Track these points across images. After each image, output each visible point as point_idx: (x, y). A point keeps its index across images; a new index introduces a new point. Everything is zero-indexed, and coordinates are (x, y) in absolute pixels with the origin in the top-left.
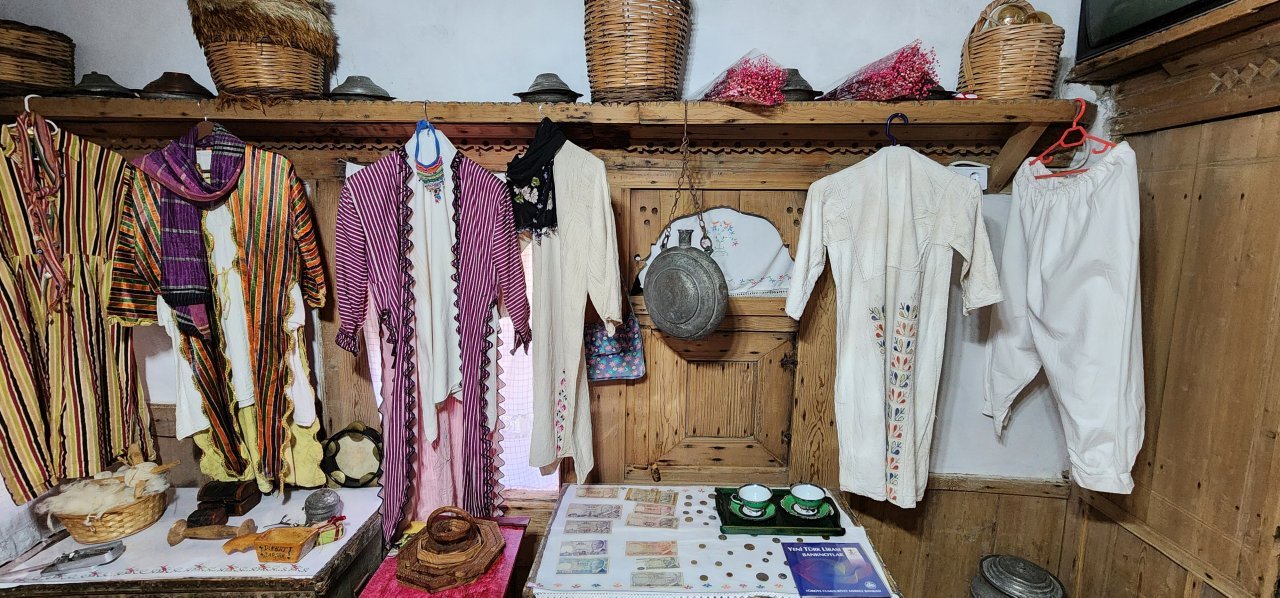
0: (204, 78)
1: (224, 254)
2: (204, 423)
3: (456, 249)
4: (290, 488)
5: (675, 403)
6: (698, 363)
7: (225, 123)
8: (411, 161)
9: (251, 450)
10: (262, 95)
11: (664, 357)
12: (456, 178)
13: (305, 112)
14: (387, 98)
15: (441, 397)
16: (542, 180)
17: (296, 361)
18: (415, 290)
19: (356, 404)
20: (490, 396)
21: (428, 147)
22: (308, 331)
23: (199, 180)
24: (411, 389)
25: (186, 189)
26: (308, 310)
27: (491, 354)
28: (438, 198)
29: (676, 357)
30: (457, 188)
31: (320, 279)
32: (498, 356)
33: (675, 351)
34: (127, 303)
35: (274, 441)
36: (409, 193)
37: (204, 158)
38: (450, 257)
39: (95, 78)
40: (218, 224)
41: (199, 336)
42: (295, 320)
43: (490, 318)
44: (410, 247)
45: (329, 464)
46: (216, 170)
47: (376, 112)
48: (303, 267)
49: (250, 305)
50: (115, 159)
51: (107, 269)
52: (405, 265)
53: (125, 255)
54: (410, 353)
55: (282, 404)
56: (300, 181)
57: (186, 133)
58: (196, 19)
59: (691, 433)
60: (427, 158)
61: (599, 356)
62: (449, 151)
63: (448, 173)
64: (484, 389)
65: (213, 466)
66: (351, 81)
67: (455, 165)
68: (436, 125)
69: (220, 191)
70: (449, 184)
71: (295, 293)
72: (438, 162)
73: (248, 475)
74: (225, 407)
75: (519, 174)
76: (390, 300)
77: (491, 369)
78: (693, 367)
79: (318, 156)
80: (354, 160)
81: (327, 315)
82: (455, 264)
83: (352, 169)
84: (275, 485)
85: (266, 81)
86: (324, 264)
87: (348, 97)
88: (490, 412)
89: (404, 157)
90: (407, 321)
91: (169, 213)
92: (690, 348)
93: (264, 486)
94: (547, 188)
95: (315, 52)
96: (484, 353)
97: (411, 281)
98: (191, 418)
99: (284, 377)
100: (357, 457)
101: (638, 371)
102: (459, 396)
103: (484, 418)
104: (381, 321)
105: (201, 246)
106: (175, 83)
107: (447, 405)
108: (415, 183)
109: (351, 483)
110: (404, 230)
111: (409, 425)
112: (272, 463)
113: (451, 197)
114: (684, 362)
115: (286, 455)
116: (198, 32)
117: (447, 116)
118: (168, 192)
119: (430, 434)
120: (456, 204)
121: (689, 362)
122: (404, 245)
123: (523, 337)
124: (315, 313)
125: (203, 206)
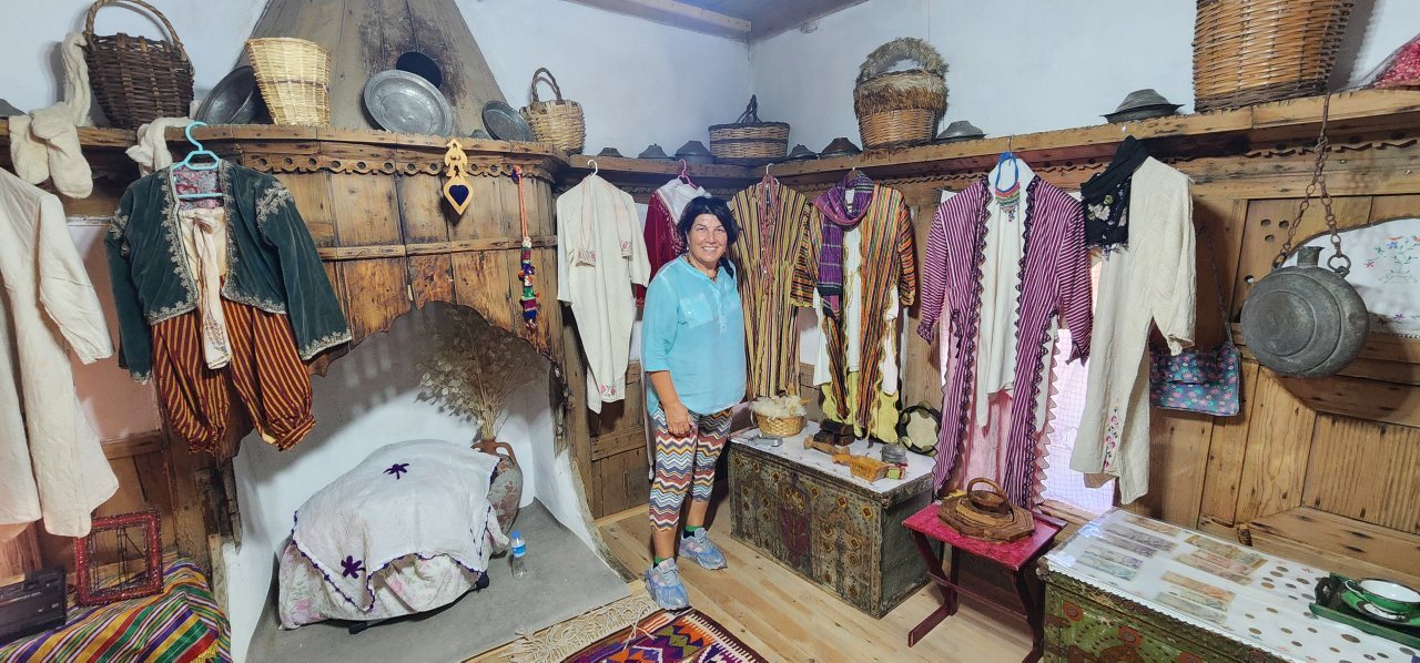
0: (857, 141)
1: (853, 261)
2: (828, 378)
3: (1023, 263)
4: (874, 439)
5: (1289, 459)
6: (1335, 418)
7: (866, 170)
8: (992, 189)
9: (853, 403)
10: (890, 147)
11: (1275, 404)
12: (1030, 200)
13: (917, 156)
14: (980, 136)
15: (993, 389)
16: (1116, 199)
17: (888, 344)
18: (983, 297)
19: (927, 387)
20: (1041, 399)
21: (1012, 175)
22: (899, 321)
23: (844, 210)
24: (968, 378)
25: (839, 218)
26: (901, 307)
27: (1046, 360)
28: (1012, 217)
29: (1297, 404)
30: (1030, 208)
31: (912, 283)
32: (1053, 363)
33: (1295, 395)
34: (800, 292)
35: (868, 398)
36: (987, 215)
37: (850, 196)
38: (1017, 269)
39: (800, 148)
40: (853, 240)
41: (833, 317)
42: (892, 312)
43: (1049, 326)
44: (983, 260)
45: (901, 429)
46: (856, 204)
47: (970, 149)
48: (902, 275)
49: (864, 298)
50: (802, 198)
51: (790, 270)
52: (976, 274)
53: (802, 261)
54: (972, 349)
55: (875, 374)
56: (907, 208)
57: (840, 178)
58: (857, 102)
59: (1310, 501)
60: (1006, 184)
61: (1175, 382)
62: (1027, 176)
63: (1024, 195)
64: (1035, 391)
65: (830, 410)
66: (953, 126)
67: (1031, 189)
68: (1019, 154)
69: (854, 220)
70: (1024, 205)
71: (894, 292)
72: (1016, 186)
73: (849, 421)
74: (841, 369)
75: (1093, 192)
76: (959, 303)
77: (1044, 374)
78: (1325, 422)
79: (923, 187)
80: (949, 189)
81: (913, 313)
82: (1021, 276)
83: (946, 196)
84: (864, 431)
85: (893, 137)
86: (916, 271)
87: (948, 140)
88: (1039, 414)
89: (986, 185)
90: (972, 321)
91: (827, 233)
92: (1323, 395)
93: (858, 433)
94: (1121, 204)
95: (929, 108)
96: (1039, 359)
97: (980, 289)
98: (822, 375)
99: (879, 354)
100: (923, 430)
101: (1232, 408)
102: (1011, 394)
103: (1032, 417)
104: (952, 318)
105: (840, 256)
106: (842, 145)
107: (999, 398)
108: (993, 207)
109: (914, 449)
110: (978, 245)
111: (964, 406)
112: (865, 415)
113: (1023, 217)
114: (1310, 414)
115: (874, 411)
116: (857, 111)
117: (1028, 146)
118: (828, 220)
119: (981, 420)
120: (1028, 223)
121: (1319, 414)
122: (977, 257)
123: (1081, 352)
124: (906, 311)
125: (845, 229)
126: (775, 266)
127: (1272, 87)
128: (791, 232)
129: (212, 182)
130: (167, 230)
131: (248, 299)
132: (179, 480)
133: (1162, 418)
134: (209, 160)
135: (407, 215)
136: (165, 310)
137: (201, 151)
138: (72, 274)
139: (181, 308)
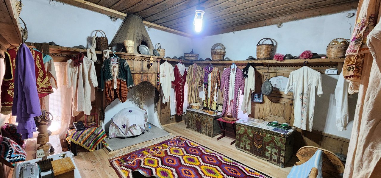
0: (211, 58)
1: (210, 79)
2: (205, 99)
3: (235, 80)
4: (212, 110)
5: (269, 108)
6: (273, 102)
7: (212, 64)
8: (231, 68)
9: (209, 104)
10: (216, 60)
11: (267, 100)
12: (236, 70)
13: (221, 62)
14: (230, 60)
15: (231, 99)
16: (247, 71)
17: (215, 93)
18: (230, 85)
19: (221, 101)
20: (238, 101)
21: (234, 66)
22: (217, 89)
23: (209, 70)
24: (227, 98)
25: (208, 71)
26: (218, 87)
27: (238, 95)
28: (234, 73)
29: (269, 101)
30: (236, 72)
31: (219, 83)
32: (239, 95)
33: (269, 99)
34: (200, 84)
35: (212, 102)
36: (230, 72)
37: (210, 68)
38: (235, 81)
39: (201, 59)
40: (210, 75)
41: (206, 88)
42: (216, 88)
43: (239, 89)
44: (230, 79)
45: (217, 108)
46: (210, 69)
47: (229, 62)
48: (218, 81)
49: (211, 85)
50: (201, 67)
51: (198, 80)
52: (229, 81)
53: (201, 78)
54: (228, 93)
55: (213, 98)
56: (219, 70)
57: (208, 65)
58: (211, 53)
59: (271, 114)
60: (233, 68)
61: (255, 98)
62: (236, 67)
63: (235, 70)
64: (237, 100)
65: (205, 105)
66: (226, 58)
67: (236, 69)
68: (234, 64)
69: (210, 72)
70: (235, 71)
71: (216, 84)
72: (234, 68)
73: (208, 107)
74: (207, 98)
75: (244, 70)
76: (226, 86)
77: (238, 97)
78: (272, 103)
79: (221, 67)
80: (225, 68)
81: (219, 88)
82: (235, 82)
83: (225, 69)
84: (211, 108)
85: (217, 59)
86: (220, 81)
87: (225, 60)
88: (237, 103)
89: (230, 68)
90: (228, 89)
91: (205, 74)
92: (272, 99)
93: (210, 109)
94: (247, 72)
95: (223, 55)
96: (237, 94)
97: (229, 84)
98: (204, 99)
99: (214, 95)
100: (220, 108)
101: (261, 101)
102: (233, 100)
103: (236, 103)
104: (225, 88)
105: (208, 78)
106: (208, 59)
107: (232, 101)
108: (231, 71)
109: (219, 111)
110: (229, 77)
111: (227, 102)
112: (211, 105)
113: (235, 73)
114: (271, 102)
115: (213, 104)
116: (211, 54)
117: (236, 62)
118: (206, 72)
119: (229, 105)
120: (236, 74)
121: (272, 102)
122: (229, 79)
123: (243, 94)
124: (218, 88)
125: (209, 73)
126: (196, 79)
127: (264, 58)
128: (199, 73)
129: (116, 60)
130: (110, 67)
131: (120, 79)
132: (96, 110)
133: (253, 103)
134: (116, 57)
135: (143, 67)
136: (109, 79)
137: (115, 56)
138: (94, 73)
139: (111, 79)
